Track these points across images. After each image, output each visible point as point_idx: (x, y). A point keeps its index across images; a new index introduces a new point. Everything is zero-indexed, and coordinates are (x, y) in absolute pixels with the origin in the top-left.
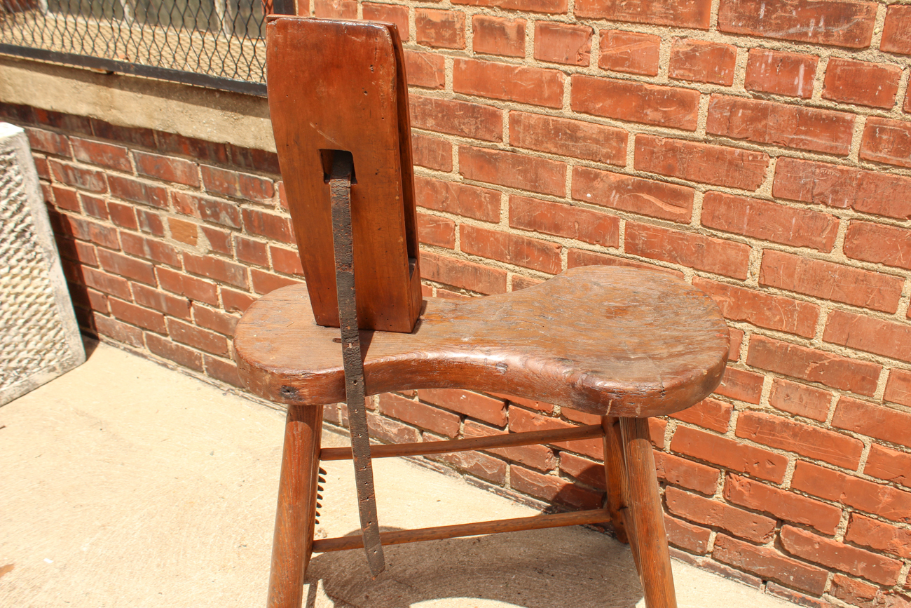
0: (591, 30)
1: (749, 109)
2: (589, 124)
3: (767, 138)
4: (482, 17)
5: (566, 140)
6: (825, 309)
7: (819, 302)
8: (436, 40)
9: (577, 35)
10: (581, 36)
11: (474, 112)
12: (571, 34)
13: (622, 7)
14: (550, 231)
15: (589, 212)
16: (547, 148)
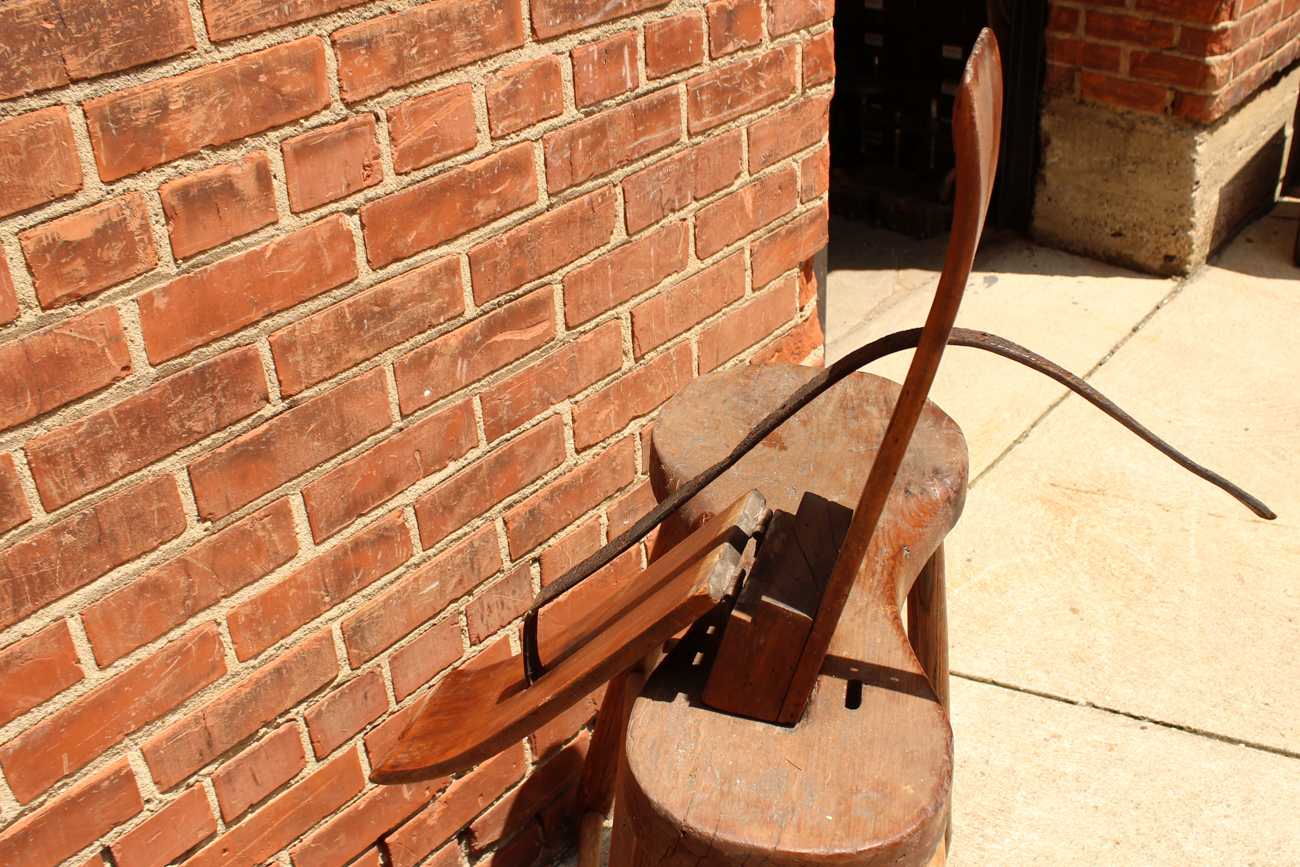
0: (373, 117)
1: (588, 134)
2: (402, 278)
3: (610, 162)
4: (179, 182)
5: (375, 328)
6: (694, 339)
7: (688, 334)
8: (91, 280)
9: (357, 135)
10: (363, 134)
11: (204, 380)
12: (347, 138)
13: (413, 58)
14: (381, 497)
15: (430, 420)
16: (350, 360)
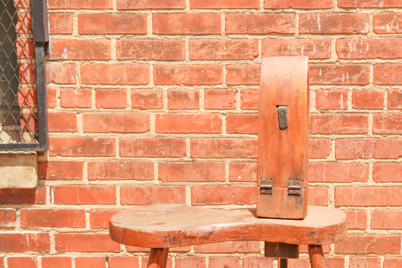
0: (236, 91)
1: (319, 118)
2: (237, 139)
3: (330, 131)
4: (173, 90)
5: (225, 150)
6: (369, 211)
7: (366, 208)
8: (145, 105)
9: (229, 94)
10: (231, 94)
11: (168, 142)
12: (225, 94)
13: (252, 78)
14: (217, 202)
15: (240, 187)
16: (214, 156)
